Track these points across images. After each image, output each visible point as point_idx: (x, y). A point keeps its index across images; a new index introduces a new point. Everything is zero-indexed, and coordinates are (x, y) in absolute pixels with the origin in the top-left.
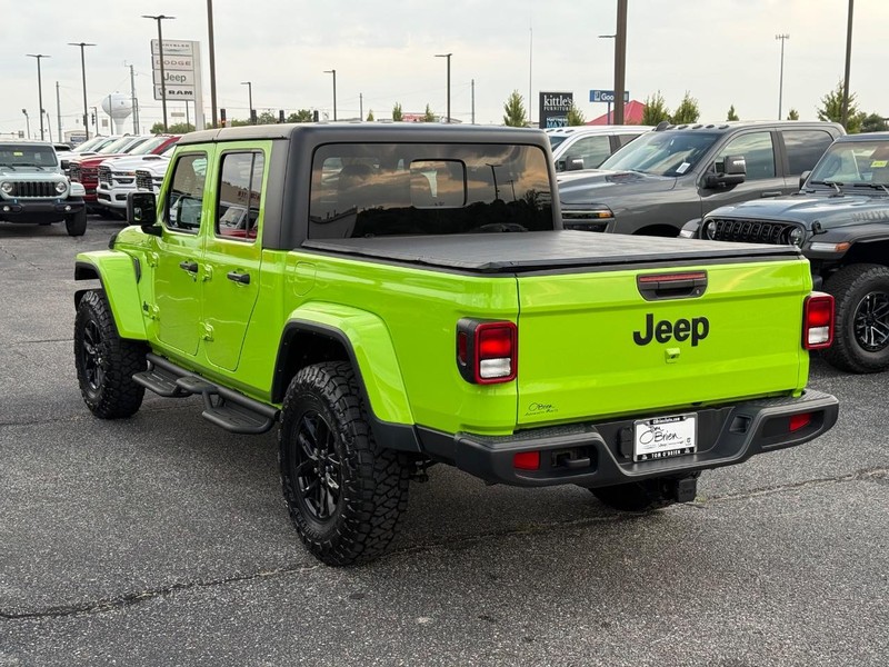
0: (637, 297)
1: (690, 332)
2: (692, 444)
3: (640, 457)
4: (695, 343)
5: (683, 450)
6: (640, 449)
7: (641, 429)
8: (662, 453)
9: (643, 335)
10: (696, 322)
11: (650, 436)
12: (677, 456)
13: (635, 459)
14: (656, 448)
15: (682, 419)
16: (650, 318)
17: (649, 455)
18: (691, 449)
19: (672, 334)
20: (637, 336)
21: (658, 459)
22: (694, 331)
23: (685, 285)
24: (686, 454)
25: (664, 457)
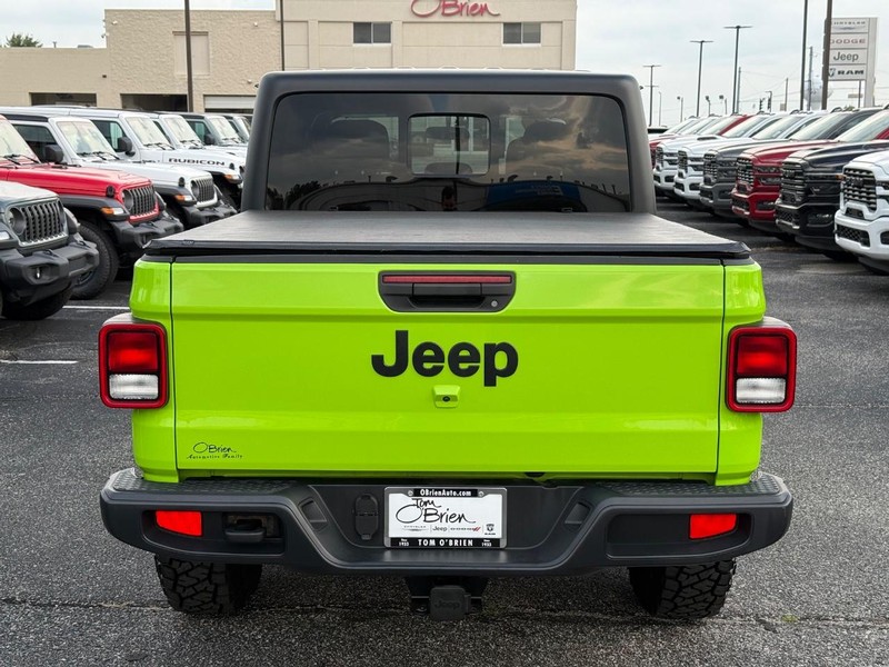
1: (482, 365)
2: (498, 533)
3: (396, 541)
4: (490, 380)
5: (478, 541)
6: (395, 529)
7: (397, 501)
8: (437, 540)
9: (390, 361)
10: (491, 350)
11: (415, 512)
12: (467, 549)
13: (387, 543)
14: (428, 531)
15: (474, 494)
16: (402, 338)
17: (413, 541)
18: (495, 542)
19: (446, 365)
20: (377, 361)
21: (429, 548)
23: (465, 293)
24: (487, 549)
25: (442, 547)
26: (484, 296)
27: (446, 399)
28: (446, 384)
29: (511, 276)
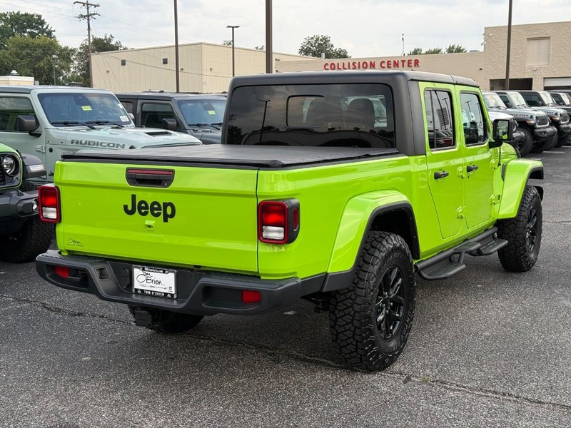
0: (125, 182)
1: (162, 212)
2: (173, 291)
3: (136, 290)
4: (165, 220)
5: (166, 294)
6: (137, 285)
7: (137, 272)
8: (151, 291)
9: (130, 208)
10: (166, 205)
11: (143, 278)
12: (162, 297)
13: (134, 291)
14: (147, 287)
15: (164, 272)
16: (134, 197)
17: (142, 291)
18: (172, 295)
19: (149, 211)
20: (126, 207)
21: (148, 295)
22: (165, 212)
23: (153, 178)
24: (169, 298)
25: (153, 295)
26: (161, 180)
27: (149, 226)
28: (150, 220)
29: (173, 171)
